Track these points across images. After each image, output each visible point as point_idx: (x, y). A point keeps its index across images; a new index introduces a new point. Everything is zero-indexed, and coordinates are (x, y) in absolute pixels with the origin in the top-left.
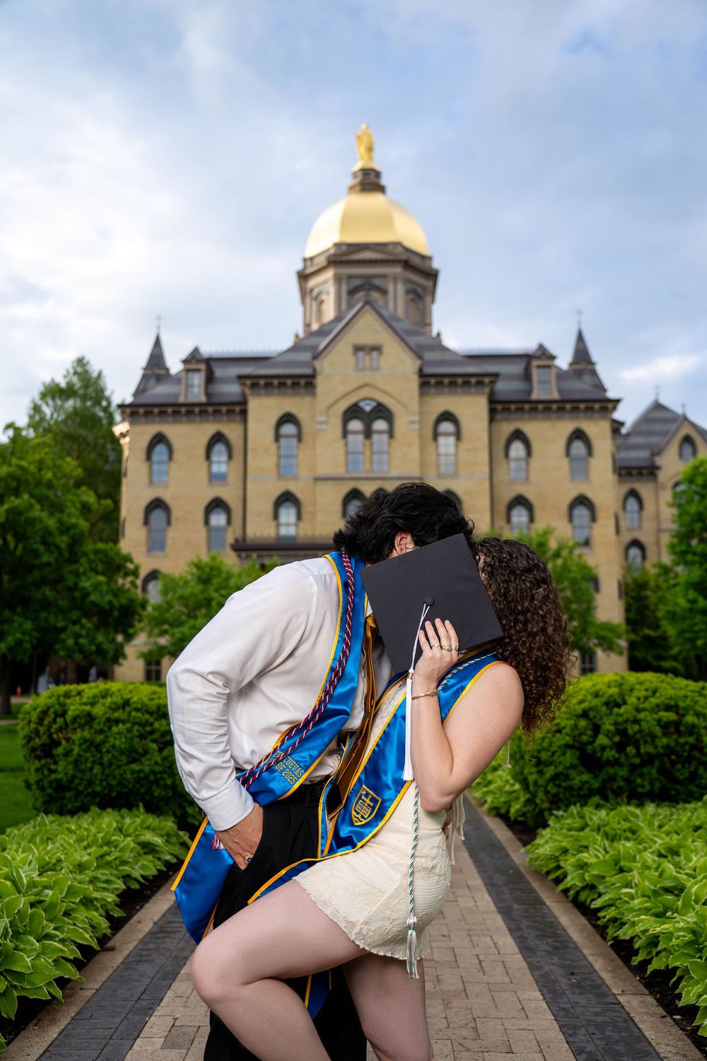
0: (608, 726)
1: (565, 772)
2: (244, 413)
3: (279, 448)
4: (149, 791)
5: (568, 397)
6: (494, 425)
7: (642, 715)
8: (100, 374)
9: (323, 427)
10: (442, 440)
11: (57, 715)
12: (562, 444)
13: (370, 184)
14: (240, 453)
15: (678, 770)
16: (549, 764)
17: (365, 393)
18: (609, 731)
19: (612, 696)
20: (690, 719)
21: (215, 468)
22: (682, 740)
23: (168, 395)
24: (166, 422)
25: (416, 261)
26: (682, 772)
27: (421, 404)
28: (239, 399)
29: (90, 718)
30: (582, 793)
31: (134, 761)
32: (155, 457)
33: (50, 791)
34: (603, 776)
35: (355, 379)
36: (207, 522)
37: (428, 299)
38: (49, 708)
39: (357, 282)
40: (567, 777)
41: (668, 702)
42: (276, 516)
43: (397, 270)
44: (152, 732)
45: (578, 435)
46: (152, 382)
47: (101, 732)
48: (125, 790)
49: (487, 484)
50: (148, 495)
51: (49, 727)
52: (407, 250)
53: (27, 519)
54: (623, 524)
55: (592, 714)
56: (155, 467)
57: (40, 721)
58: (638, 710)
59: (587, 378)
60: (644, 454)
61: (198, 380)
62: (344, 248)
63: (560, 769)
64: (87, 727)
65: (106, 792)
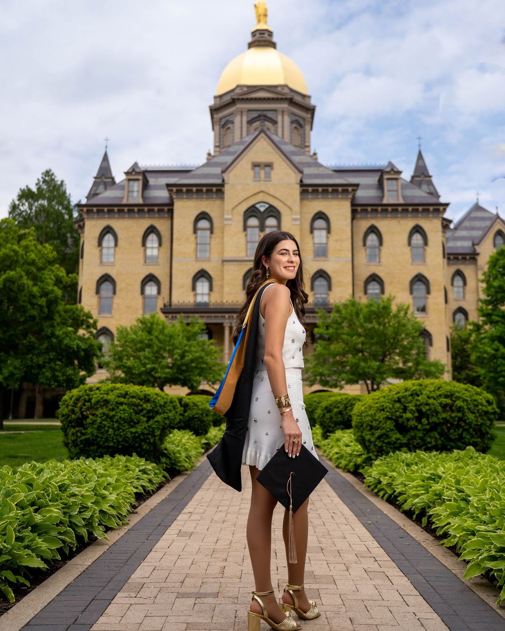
0: (411, 407)
1: (386, 433)
2: (171, 212)
3: (196, 238)
4: (140, 446)
5: (409, 202)
6: (355, 221)
7: (431, 401)
8: (62, 182)
9: (229, 222)
10: (316, 233)
11: (85, 401)
12: (405, 236)
13: (265, 41)
14: (168, 242)
15: (452, 433)
16: (377, 429)
17: (260, 198)
18: (412, 410)
19: (414, 390)
20: (459, 403)
21: (149, 252)
22: (453, 415)
23: (115, 198)
24: (114, 218)
25: (298, 99)
26: (454, 435)
27: (301, 207)
28: (167, 201)
29: (107, 402)
30: (396, 445)
31: (132, 427)
32: (105, 244)
33: (82, 446)
34: (408, 436)
35: (254, 187)
36: (143, 292)
37: (308, 127)
38: (80, 397)
39: (255, 114)
40: (388, 436)
41: (446, 393)
42: (194, 288)
43: (285, 106)
44: (141, 411)
45: (417, 229)
46: (101, 188)
47: (113, 410)
48: (126, 444)
49: (350, 266)
50: (99, 272)
51: (81, 408)
52: (292, 90)
53: (18, 286)
54: (450, 296)
55: (403, 400)
56: (105, 251)
57: (75, 404)
58: (429, 397)
59: (425, 187)
60: (468, 244)
61: (137, 186)
62: (245, 89)
63: (384, 431)
64: (104, 407)
65: (116, 445)
